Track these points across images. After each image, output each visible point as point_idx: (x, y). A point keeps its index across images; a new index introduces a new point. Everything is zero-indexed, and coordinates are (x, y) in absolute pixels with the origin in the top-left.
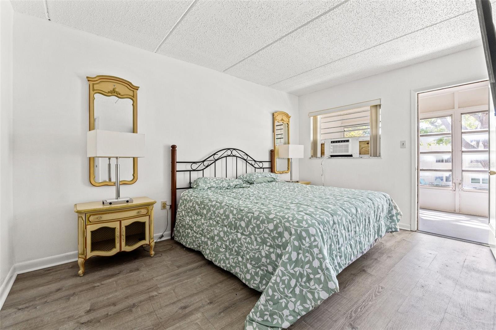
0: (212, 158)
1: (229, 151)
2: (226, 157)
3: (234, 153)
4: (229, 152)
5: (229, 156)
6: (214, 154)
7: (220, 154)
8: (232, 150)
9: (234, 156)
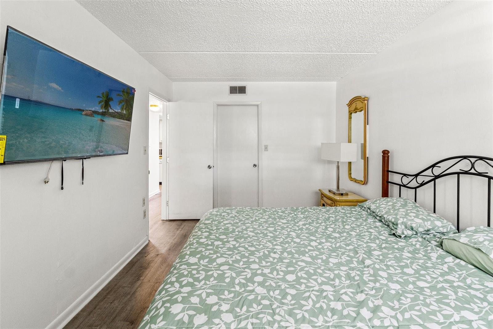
0: (429, 172)
1: (466, 161)
2: (458, 174)
3: (481, 167)
4: (465, 165)
5: (466, 173)
6: (433, 166)
7: (444, 166)
8: (473, 160)
9: (480, 174)
